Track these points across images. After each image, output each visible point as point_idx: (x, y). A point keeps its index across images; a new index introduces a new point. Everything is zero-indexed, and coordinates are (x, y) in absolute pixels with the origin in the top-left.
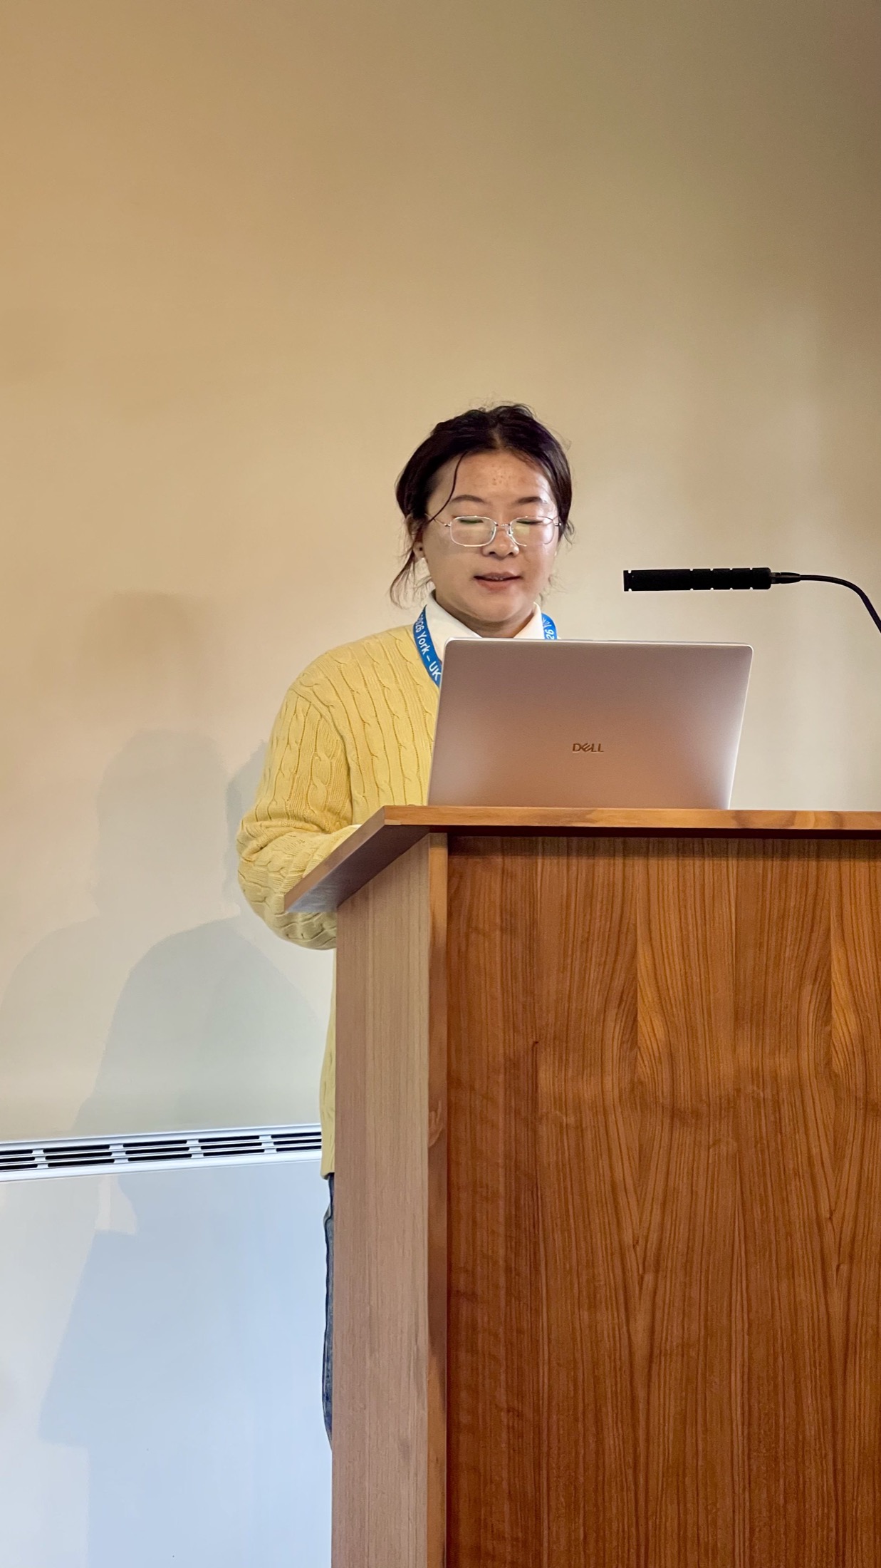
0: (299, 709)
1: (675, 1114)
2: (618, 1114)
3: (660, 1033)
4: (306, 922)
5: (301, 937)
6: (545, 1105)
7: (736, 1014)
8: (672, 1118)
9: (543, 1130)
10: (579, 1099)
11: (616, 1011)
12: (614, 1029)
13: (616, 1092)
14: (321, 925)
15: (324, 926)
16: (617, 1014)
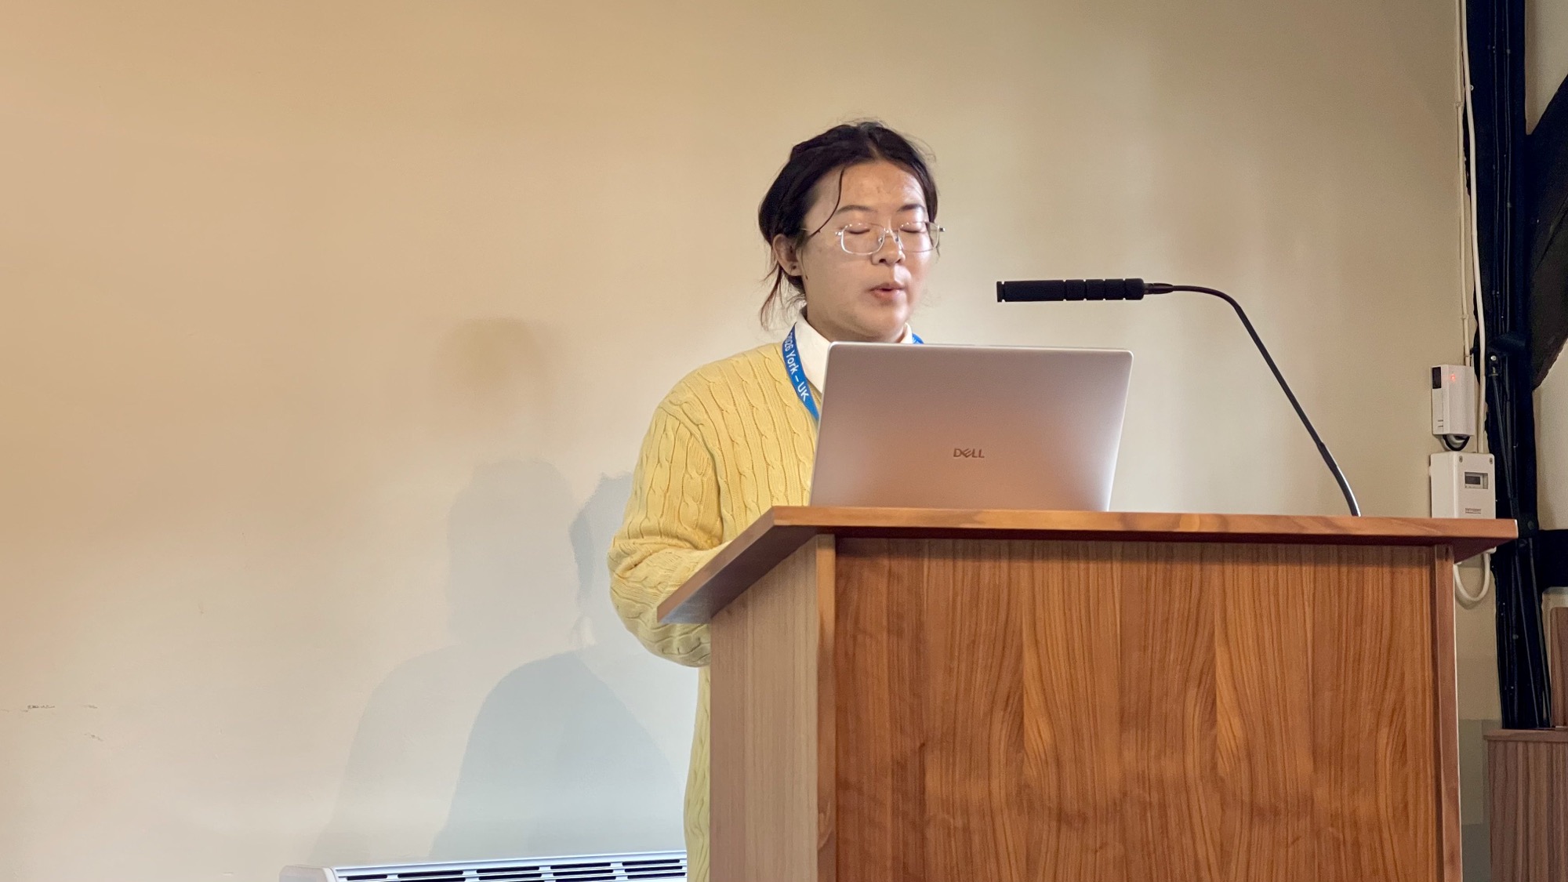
0: (669, 428)
1: (1061, 817)
2: (1006, 816)
3: (1046, 734)
4: (683, 636)
5: (676, 652)
6: (933, 808)
7: (1122, 717)
8: (1059, 821)
9: (930, 833)
10: (967, 801)
11: (1002, 713)
12: (1000, 732)
13: (1003, 792)
14: (699, 639)
15: (703, 640)
16: (1003, 717)
